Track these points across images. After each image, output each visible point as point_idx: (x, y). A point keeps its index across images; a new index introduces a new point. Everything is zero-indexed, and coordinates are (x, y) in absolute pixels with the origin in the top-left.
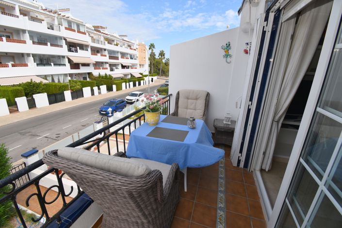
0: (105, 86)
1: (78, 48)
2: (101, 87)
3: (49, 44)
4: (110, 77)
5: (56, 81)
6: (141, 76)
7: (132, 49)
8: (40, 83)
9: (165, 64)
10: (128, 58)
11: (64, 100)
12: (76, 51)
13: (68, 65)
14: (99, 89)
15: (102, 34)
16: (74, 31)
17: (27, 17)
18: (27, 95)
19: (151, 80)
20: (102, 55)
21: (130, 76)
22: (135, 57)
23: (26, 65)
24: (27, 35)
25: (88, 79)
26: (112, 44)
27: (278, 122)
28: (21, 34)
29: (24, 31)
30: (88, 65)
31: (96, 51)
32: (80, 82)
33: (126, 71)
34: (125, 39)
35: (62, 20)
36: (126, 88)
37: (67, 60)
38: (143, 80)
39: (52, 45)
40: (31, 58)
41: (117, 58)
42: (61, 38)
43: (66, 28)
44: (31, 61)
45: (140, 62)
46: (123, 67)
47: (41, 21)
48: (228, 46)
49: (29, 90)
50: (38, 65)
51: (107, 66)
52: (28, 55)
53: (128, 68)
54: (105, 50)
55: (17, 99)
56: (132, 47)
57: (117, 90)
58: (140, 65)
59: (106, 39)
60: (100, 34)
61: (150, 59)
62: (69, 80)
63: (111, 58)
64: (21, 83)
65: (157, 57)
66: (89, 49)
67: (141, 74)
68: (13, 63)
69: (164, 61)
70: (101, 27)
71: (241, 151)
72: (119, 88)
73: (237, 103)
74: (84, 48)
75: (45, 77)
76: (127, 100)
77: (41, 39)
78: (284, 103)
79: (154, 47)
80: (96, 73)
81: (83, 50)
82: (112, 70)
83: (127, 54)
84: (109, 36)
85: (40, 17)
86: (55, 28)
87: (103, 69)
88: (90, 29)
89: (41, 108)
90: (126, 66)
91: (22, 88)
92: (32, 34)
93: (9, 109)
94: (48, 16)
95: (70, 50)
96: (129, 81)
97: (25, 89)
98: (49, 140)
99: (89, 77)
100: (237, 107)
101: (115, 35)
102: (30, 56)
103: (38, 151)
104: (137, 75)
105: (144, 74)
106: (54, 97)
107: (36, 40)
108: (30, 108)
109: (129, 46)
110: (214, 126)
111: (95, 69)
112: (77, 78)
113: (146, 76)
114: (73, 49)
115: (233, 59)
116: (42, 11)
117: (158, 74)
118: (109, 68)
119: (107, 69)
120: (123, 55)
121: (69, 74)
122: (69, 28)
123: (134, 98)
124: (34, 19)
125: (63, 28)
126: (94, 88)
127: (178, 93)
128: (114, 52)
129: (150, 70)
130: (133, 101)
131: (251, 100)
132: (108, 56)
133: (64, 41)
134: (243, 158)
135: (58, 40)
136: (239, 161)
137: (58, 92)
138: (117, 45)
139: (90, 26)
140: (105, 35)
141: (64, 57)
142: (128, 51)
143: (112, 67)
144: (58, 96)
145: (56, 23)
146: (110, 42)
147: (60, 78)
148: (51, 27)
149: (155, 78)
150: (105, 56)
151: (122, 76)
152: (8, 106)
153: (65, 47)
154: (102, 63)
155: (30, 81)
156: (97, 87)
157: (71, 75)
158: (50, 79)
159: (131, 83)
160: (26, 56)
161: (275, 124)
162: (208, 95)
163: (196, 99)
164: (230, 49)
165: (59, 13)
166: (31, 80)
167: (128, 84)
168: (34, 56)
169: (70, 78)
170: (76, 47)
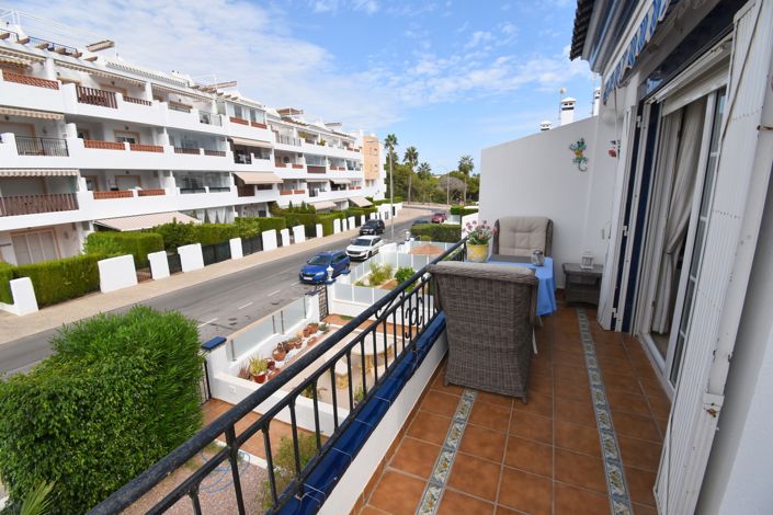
0: (303, 226)
1: (252, 155)
2: (294, 229)
3: (202, 150)
4: (312, 210)
5: (213, 220)
6: (370, 203)
7: (351, 149)
8: (191, 225)
9: (420, 175)
10: (344, 169)
11: (230, 257)
12: (249, 161)
13: (234, 188)
14: (291, 233)
15: (296, 126)
16: (246, 123)
17: (165, 104)
18: (167, 248)
19: (390, 210)
20: (294, 166)
21: (346, 206)
22: (358, 166)
23: (162, 192)
24: (165, 136)
25: (268, 215)
26: (313, 143)
27: (672, 254)
28: (155, 134)
29: (160, 130)
30: (268, 187)
31: (284, 158)
32: (257, 220)
33: (340, 195)
34: (337, 130)
35: (226, 104)
36: (342, 229)
37: (232, 179)
38: (375, 211)
39: (207, 153)
40: (172, 179)
41: (322, 170)
42: (222, 138)
43: (232, 120)
44: (170, 185)
45: (367, 174)
46: (334, 187)
47: (188, 108)
48: (581, 144)
49: (171, 238)
50: (182, 191)
51: (304, 186)
52: (166, 173)
53: (344, 188)
54: (300, 155)
55: (151, 256)
56: (351, 146)
57: (325, 235)
58: (367, 181)
59: (302, 134)
60: (292, 124)
61: (386, 167)
62: (236, 219)
63: (311, 170)
64: (156, 225)
65: (401, 161)
66: (272, 156)
67: (370, 199)
68: (140, 189)
69: (415, 169)
70: (292, 110)
71: (616, 305)
72: (328, 231)
73: (603, 231)
74: (263, 154)
75: (194, 213)
76: (350, 252)
77: (188, 143)
78: (679, 222)
79: (395, 143)
80: (283, 201)
81: (261, 158)
82: (313, 194)
83: (343, 160)
84: (307, 128)
85: (186, 101)
86: (212, 119)
87: (297, 192)
88: (273, 117)
89: (190, 273)
90: (338, 185)
91: (160, 235)
92: (174, 134)
93: (138, 276)
94: (199, 99)
95: (238, 160)
96: (348, 215)
97: (165, 237)
98: (219, 328)
99: (270, 211)
100: (603, 238)
101: (317, 124)
102: (169, 175)
103: (225, 340)
104: (363, 203)
105: (375, 200)
106: (212, 251)
107: (180, 146)
108: (172, 272)
109: (346, 144)
110: (565, 272)
111: (281, 194)
112: (249, 212)
113: (380, 203)
114: (243, 157)
115: (591, 165)
116: (191, 91)
117: (404, 198)
118: (307, 191)
119: (303, 192)
120: (335, 163)
121: (236, 206)
122: (237, 120)
123: (363, 250)
124: (175, 106)
125: (226, 119)
126: (282, 232)
127: (497, 224)
128: (317, 158)
129: (388, 189)
130: (361, 255)
131: (626, 222)
132: (305, 166)
133: (228, 144)
134: (620, 316)
135: (218, 141)
136: (614, 321)
137: (218, 241)
138: (322, 144)
139: (272, 110)
140: (300, 126)
141: (226, 174)
142: (343, 153)
143: (314, 187)
144: (220, 250)
145: (214, 110)
146: (310, 138)
147: (219, 214)
148: (205, 120)
149: (399, 206)
150: (301, 167)
151: (332, 205)
152: (137, 269)
153: (230, 154)
154: (294, 181)
155: (172, 222)
156: (287, 230)
157: (238, 208)
158: (202, 216)
159: (352, 220)
160: (161, 176)
161: (667, 257)
162: (550, 223)
163: (530, 231)
164: (584, 149)
165: (219, 91)
166: (175, 219)
167: (345, 221)
168: (176, 174)
169: (236, 214)
170: (247, 154)
